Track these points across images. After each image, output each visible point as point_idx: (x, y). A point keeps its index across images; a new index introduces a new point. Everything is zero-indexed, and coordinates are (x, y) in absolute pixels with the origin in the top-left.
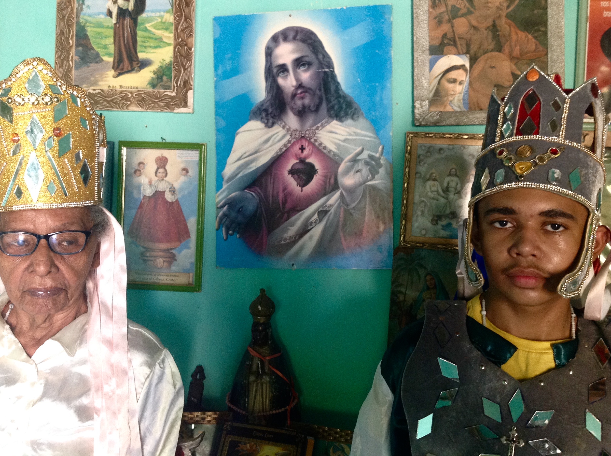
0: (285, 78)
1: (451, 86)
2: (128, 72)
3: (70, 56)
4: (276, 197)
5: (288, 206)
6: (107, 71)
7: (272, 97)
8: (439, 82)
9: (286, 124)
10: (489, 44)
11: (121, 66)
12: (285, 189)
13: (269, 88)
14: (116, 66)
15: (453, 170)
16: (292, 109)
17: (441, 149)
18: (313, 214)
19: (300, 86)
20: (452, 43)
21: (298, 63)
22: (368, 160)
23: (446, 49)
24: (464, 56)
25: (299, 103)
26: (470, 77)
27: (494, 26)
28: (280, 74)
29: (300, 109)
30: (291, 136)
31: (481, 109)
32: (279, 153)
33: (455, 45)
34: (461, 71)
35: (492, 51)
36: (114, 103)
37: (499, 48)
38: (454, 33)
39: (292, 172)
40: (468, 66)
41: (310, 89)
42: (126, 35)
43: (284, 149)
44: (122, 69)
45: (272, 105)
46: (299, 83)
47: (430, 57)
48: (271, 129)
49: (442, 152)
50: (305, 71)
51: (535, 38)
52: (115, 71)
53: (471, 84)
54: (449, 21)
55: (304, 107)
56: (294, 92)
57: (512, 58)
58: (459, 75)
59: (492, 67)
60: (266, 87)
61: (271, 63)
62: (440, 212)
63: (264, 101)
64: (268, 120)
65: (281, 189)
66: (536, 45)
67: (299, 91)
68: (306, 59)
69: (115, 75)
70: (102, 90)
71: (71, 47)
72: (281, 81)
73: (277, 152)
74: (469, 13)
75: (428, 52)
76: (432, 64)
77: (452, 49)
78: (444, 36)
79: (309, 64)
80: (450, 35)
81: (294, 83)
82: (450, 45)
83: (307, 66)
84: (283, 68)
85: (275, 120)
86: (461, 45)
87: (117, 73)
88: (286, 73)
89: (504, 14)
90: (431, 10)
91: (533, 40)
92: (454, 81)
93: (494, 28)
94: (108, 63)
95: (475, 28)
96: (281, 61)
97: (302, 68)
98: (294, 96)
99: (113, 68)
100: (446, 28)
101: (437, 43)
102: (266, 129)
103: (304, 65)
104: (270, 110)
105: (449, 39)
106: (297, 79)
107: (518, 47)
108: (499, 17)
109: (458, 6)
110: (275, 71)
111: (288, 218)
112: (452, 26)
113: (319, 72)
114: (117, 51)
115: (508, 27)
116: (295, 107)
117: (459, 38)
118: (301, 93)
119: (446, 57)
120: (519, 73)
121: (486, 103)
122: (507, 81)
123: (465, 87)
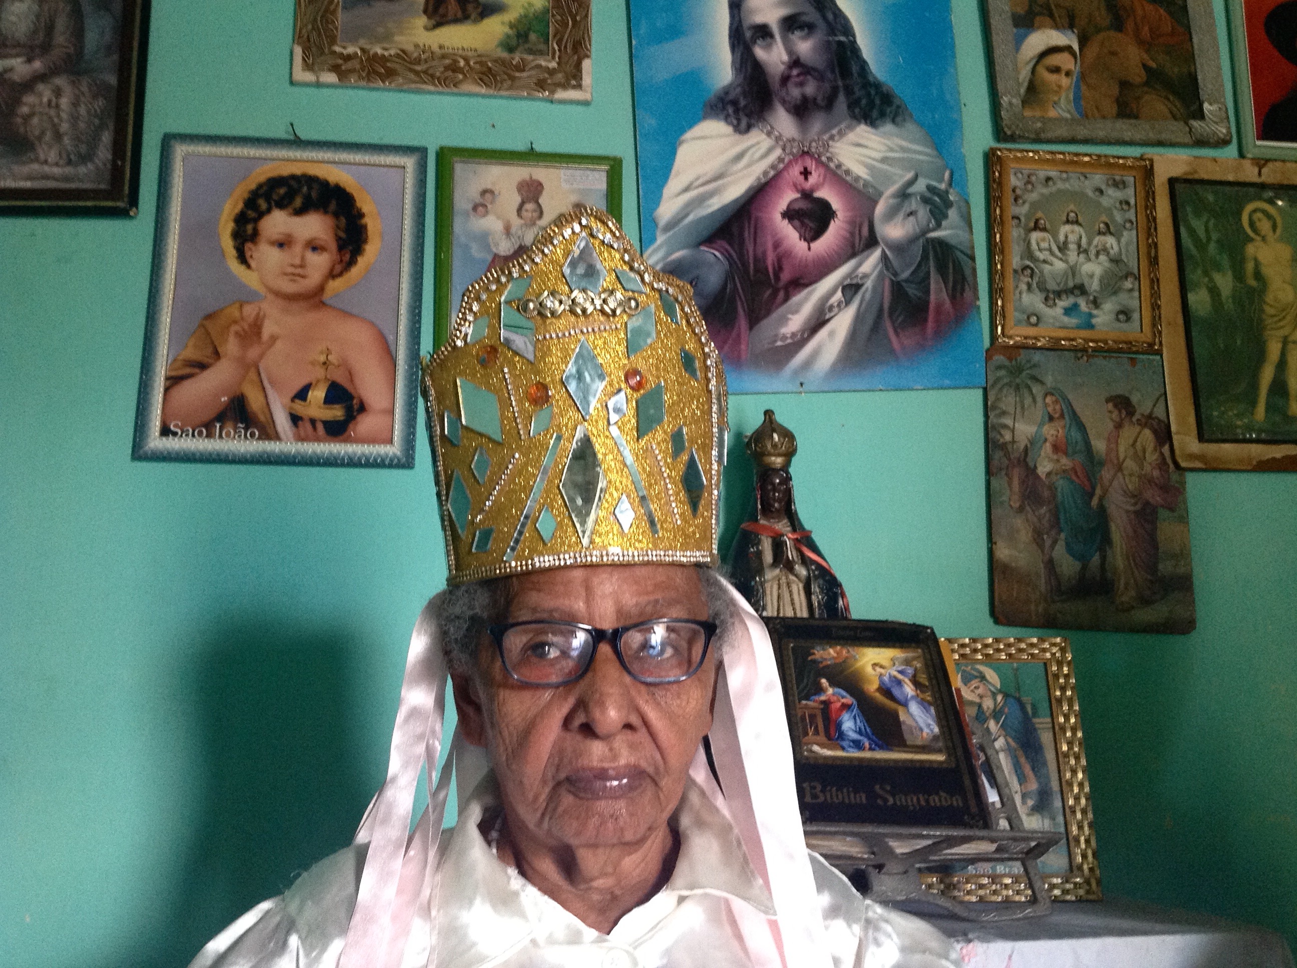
0: (768, 47)
1: (1053, 78)
2: (456, 21)
4: (760, 261)
5: (785, 276)
6: (413, 18)
7: (745, 78)
8: (1033, 71)
9: (772, 128)
10: (1103, 18)
11: (441, 11)
12: (777, 245)
13: (738, 66)
14: (431, 8)
15: (1072, 215)
16: (784, 102)
17: (1048, 179)
18: (833, 292)
19: (796, 62)
20: (1045, 12)
21: (791, 23)
22: (928, 195)
23: (1038, 19)
25: (795, 93)
26: (1081, 66)
28: (758, 41)
29: (798, 102)
30: (784, 150)
31: (1104, 117)
32: (763, 180)
33: (1051, 15)
34: (1066, 56)
35: (1109, 29)
36: (428, 75)
37: (1118, 25)
39: (790, 215)
40: (1076, 47)
41: (814, 69)
43: (772, 173)
44: (444, 16)
45: (745, 94)
46: (794, 57)
47: (1015, 30)
48: (746, 137)
49: (1051, 183)
50: (804, 38)
52: (429, 17)
53: (1083, 76)
55: (805, 99)
56: (786, 73)
57: (1140, 42)
58: (1064, 60)
59: (1113, 54)
60: (733, 62)
61: (740, 21)
62: (1058, 284)
63: (731, 85)
64: (739, 120)
65: (770, 245)
66: (1173, 25)
67: (795, 72)
68: (805, 18)
69: (429, 25)
70: (403, 51)
72: (759, 52)
73: (759, 179)
75: (1010, 23)
76: (1019, 42)
77: (1046, 20)
79: (809, 28)
81: (785, 57)
82: (1041, 14)
83: (806, 31)
84: (763, 32)
85: (753, 121)
86: (1059, 14)
87: (435, 23)
88: (769, 40)
92: (1056, 70)
94: (412, 3)
96: (759, 19)
97: (798, 33)
98: (785, 79)
99: (425, 12)
101: (1021, 10)
102: (737, 137)
103: (801, 27)
104: (743, 103)
106: (790, 51)
107: (1147, 26)
110: (748, 34)
111: (787, 298)
113: (828, 42)
116: (788, 98)
118: (798, 75)
119: (1040, 31)
120: (1154, 65)
121: (1111, 108)
122: (1137, 76)
123: (1074, 80)
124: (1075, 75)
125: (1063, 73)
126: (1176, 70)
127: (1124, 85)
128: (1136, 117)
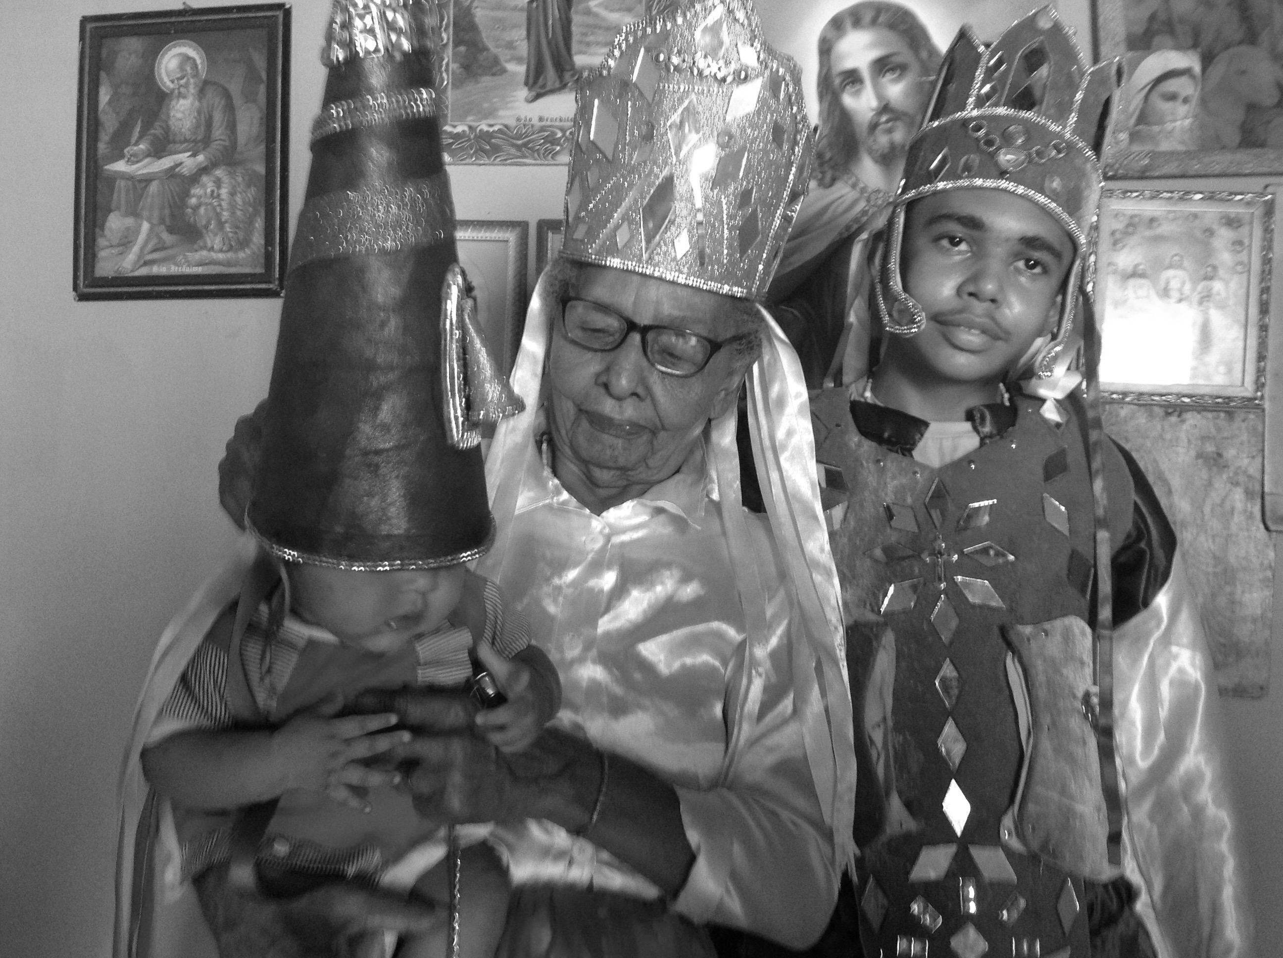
0: (857, 94)
1: (1167, 106)
3: (444, 63)
6: (515, 91)
7: (832, 128)
8: (1146, 99)
9: (858, 180)
10: (1233, 30)
11: (541, 81)
13: (825, 114)
14: (531, 80)
15: (1176, 258)
16: (870, 152)
17: (1152, 220)
19: (885, 108)
20: (1166, 29)
21: (882, 66)
23: (1157, 40)
25: (883, 140)
26: (1202, 89)
28: (847, 88)
29: (886, 151)
31: (1224, 148)
33: (1173, 34)
34: (1184, 80)
35: (1240, 43)
36: (528, 149)
37: (1251, 38)
38: (1170, 12)
40: (1197, 68)
41: (905, 114)
42: (550, 22)
44: (543, 86)
45: (830, 145)
46: (884, 103)
47: (1130, 54)
48: (830, 189)
49: (1155, 224)
50: (895, 81)
52: (530, 89)
53: (1203, 102)
55: (893, 147)
56: (874, 122)
57: (1275, 56)
58: (1181, 86)
60: (821, 112)
61: (829, 68)
64: (823, 173)
67: (884, 118)
68: (898, 59)
69: (530, 98)
70: (506, 126)
71: (445, 45)
72: (848, 100)
73: (840, 234)
75: (1123, 47)
77: (1166, 39)
79: (901, 69)
81: (874, 103)
82: (1161, 33)
83: (898, 72)
84: (852, 77)
86: (1183, 33)
87: (534, 93)
88: (858, 87)
92: (1172, 97)
93: (1243, 3)
94: (514, 74)
95: (1208, 3)
96: (849, 64)
97: (889, 76)
98: (873, 127)
99: (526, 84)
100: (1155, 1)
101: (1139, 29)
102: (821, 191)
103: (893, 70)
104: (828, 155)
105: (1162, 23)
106: (880, 96)
110: (837, 81)
113: (921, 83)
114: (533, 52)
116: (875, 147)
117: (1179, 21)
118: (887, 122)
119: (1158, 53)
121: (1232, 136)
122: (1268, 97)
123: (1193, 107)
124: (1194, 101)
125: (1180, 100)
128: (1262, 145)
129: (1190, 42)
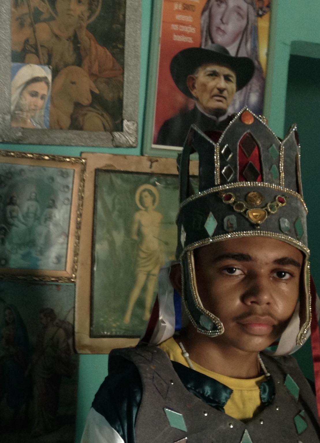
1: (33, 99)
8: (21, 94)
10: (70, 57)
15: (34, 194)
17: (21, 170)
20: (33, 50)
23: (29, 56)
24: (46, 67)
26: (52, 91)
27: (75, 36)
31: (61, 129)
33: (37, 54)
34: (43, 84)
35: (73, 64)
37: (79, 62)
38: (36, 40)
40: (50, 78)
47: (12, 64)
51: (113, 55)
53: (52, 98)
54: (32, 25)
57: (92, 75)
58: (41, 88)
59: (73, 83)
66: (114, 63)
74: (52, 18)
75: (10, 58)
76: (14, 72)
77: (34, 57)
78: (27, 41)
80: (32, 42)
82: (31, 52)
86: (43, 54)
89: (85, 24)
90: (13, 10)
91: (111, 57)
92: (36, 94)
93: (75, 40)
95: (57, 36)
100: (27, 32)
101: (18, 49)
105: (31, 46)
107: (97, 63)
108: (81, 27)
109: (41, 9)
112: (34, 32)
115: (88, 40)
117: (41, 46)
119: (28, 66)
120: (97, 91)
121: (66, 121)
122: (86, 99)
123: (46, 101)
124: (47, 98)
125: (40, 96)
126: (111, 95)
127: (78, 105)
128: (81, 129)
129: (46, 61)
